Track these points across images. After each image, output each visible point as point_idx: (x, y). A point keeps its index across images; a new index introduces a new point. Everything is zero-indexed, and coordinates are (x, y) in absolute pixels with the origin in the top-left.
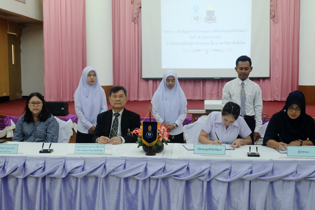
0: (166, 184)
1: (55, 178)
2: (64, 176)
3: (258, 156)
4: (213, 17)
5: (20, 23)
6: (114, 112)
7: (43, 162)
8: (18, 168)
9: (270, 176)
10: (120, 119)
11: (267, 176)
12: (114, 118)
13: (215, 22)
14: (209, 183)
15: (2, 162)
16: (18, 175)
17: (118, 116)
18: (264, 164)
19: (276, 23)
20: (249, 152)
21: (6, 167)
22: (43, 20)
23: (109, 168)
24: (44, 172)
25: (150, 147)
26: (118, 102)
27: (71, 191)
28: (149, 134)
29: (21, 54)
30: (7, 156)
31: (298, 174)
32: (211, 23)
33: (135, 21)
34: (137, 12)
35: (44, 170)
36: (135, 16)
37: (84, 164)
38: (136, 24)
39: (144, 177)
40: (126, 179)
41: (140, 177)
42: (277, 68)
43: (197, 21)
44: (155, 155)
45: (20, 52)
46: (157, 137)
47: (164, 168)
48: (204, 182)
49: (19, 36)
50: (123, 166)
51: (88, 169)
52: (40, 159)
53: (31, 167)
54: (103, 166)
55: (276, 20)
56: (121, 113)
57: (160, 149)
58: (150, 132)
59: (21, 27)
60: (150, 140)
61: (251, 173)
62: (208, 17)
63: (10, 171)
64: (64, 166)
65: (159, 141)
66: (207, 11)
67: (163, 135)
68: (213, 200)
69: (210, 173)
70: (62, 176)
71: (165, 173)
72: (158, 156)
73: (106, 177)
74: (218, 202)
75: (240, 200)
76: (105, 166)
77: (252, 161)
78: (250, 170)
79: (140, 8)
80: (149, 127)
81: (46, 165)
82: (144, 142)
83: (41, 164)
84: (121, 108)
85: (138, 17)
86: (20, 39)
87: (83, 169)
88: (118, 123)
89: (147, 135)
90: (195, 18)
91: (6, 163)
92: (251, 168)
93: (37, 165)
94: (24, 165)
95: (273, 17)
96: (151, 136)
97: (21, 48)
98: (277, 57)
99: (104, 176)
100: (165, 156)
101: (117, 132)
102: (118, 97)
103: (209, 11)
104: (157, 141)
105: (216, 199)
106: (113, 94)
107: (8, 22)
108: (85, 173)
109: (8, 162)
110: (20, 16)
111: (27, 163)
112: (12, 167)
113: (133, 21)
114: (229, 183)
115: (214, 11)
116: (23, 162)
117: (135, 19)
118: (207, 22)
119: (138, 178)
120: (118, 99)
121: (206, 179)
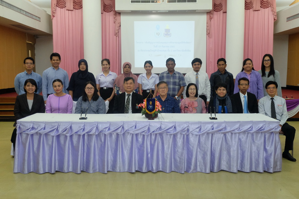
0: (161, 137)
1: (91, 135)
2: (97, 134)
3: (216, 119)
4: (169, 33)
5: (34, 35)
6: (126, 94)
7: (83, 125)
8: (67, 129)
9: (224, 131)
10: (131, 97)
11: (222, 131)
12: (126, 97)
13: (170, 36)
14: (188, 136)
15: (56, 126)
16: (66, 134)
17: (129, 96)
18: (220, 123)
19: (210, 38)
20: (211, 117)
21: (58, 129)
22: (52, 33)
23: (126, 128)
24: (84, 131)
25: (151, 114)
26: (129, 87)
27: (101, 143)
28: (150, 107)
29: (35, 56)
30: (60, 122)
31: (241, 129)
32: (167, 37)
33: (116, 35)
34: (118, 29)
35: (84, 130)
36: (117, 32)
37: (110, 125)
38: (117, 37)
39: (148, 133)
40: (137, 135)
41: (145, 133)
42: (210, 67)
43: (158, 35)
44: (154, 119)
45: (35, 55)
46: (155, 108)
47: (160, 127)
48: (185, 135)
49: (34, 45)
50: (135, 126)
51: (112, 129)
52: (81, 123)
53: (75, 129)
54: (122, 127)
55: (210, 36)
56: (131, 94)
57: (156, 116)
58: (151, 105)
59: (35, 38)
60: (151, 110)
61: (213, 129)
62: (166, 33)
63: (61, 131)
64: (97, 127)
65: (156, 111)
66: (165, 29)
67: (158, 107)
68: (190, 146)
69: (188, 130)
70: (96, 133)
71: (161, 130)
72: (156, 120)
73: (124, 134)
74: (193, 147)
75: (206, 145)
76: (123, 127)
77: (213, 122)
78: (212, 127)
79: (120, 26)
80: (150, 102)
81: (85, 127)
82: (147, 111)
83: (82, 127)
84: (131, 91)
85: (119, 32)
86: (34, 46)
87: (109, 129)
88: (130, 100)
89: (149, 107)
90: (157, 34)
91: (59, 126)
92: (213, 126)
93: (80, 127)
94: (71, 127)
95: (208, 34)
96: (152, 107)
97: (35, 53)
98: (211, 60)
99: (122, 133)
100: (160, 120)
101: (129, 106)
102: (129, 84)
103: (167, 29)
104: (155, 111)
105: (192, 145)
106: (126, 82)
107: (27, 34)
108: (110, 131)
109: (60, 126)
110: (36, 30)
111: (73, 125)
112: (63, 129)
113: (115, 35)
114: (199, 135)
115: (170, 29)
116: (70, 125)
117: (116, 34)
118: (165, 37)
119: (145, 134)
120: (129, 85)
121: (186, 133)
